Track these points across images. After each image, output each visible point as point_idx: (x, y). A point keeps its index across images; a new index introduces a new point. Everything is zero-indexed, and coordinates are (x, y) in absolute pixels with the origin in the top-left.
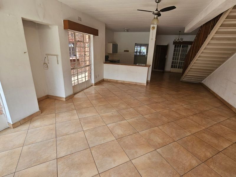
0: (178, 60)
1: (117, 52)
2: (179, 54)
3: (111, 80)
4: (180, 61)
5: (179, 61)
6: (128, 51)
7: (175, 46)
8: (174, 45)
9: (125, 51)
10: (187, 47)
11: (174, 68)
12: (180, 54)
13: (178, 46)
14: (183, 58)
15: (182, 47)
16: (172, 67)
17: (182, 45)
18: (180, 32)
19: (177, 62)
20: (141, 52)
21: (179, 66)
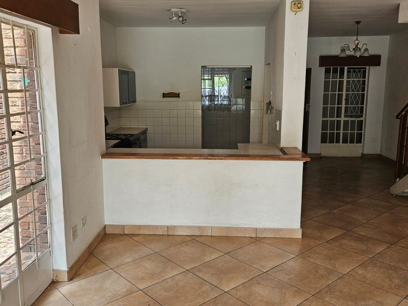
0: (339, 115)
1: (135, 101)
2: (340, 96)
3: (140, 227)
4: (346, 119)
5: (343, 119)
6: (177, 95)
7: (327, 71)
8: (323, 69)
9: (165, 95)
10: (365, 72)
11: (331, 141)
12: (344, 97)
13: (335, 71)
14: (354, 108)
15: (349, 72)
16: (324, 140)
17: (346, 68)
18: (358, 23)
19: (339, 122)
20: (214, 96)
21: (345, 135)
